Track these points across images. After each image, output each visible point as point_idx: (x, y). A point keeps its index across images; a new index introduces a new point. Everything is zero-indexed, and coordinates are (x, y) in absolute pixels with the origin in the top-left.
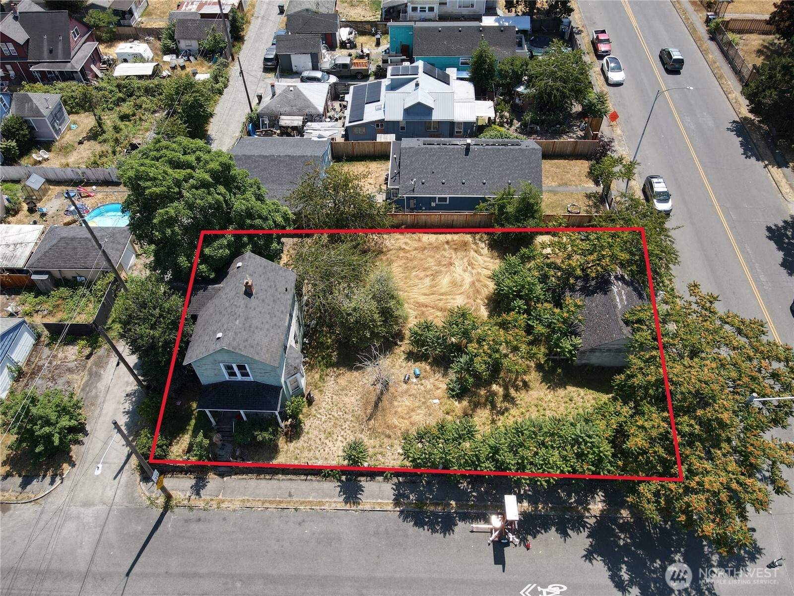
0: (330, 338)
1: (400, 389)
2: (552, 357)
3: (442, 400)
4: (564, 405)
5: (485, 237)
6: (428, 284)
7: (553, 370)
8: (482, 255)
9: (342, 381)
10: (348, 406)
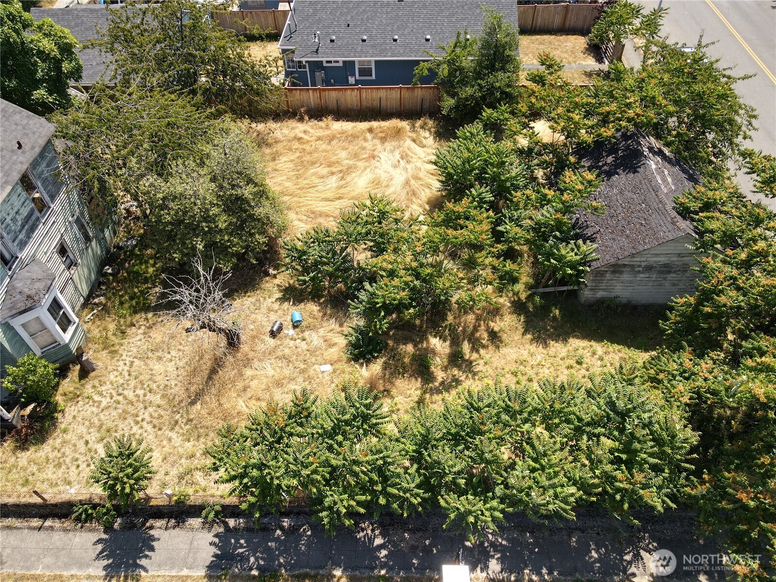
0: (153, 266)
1: (261, 347)
2: (541, 290)
3: (337, 366)
4: (566, 372)
5: (430, 123)
6: (334, 185)
7: (543, 311)
8: (424, 146)
9: (157, 335)
10: (158, 378)
